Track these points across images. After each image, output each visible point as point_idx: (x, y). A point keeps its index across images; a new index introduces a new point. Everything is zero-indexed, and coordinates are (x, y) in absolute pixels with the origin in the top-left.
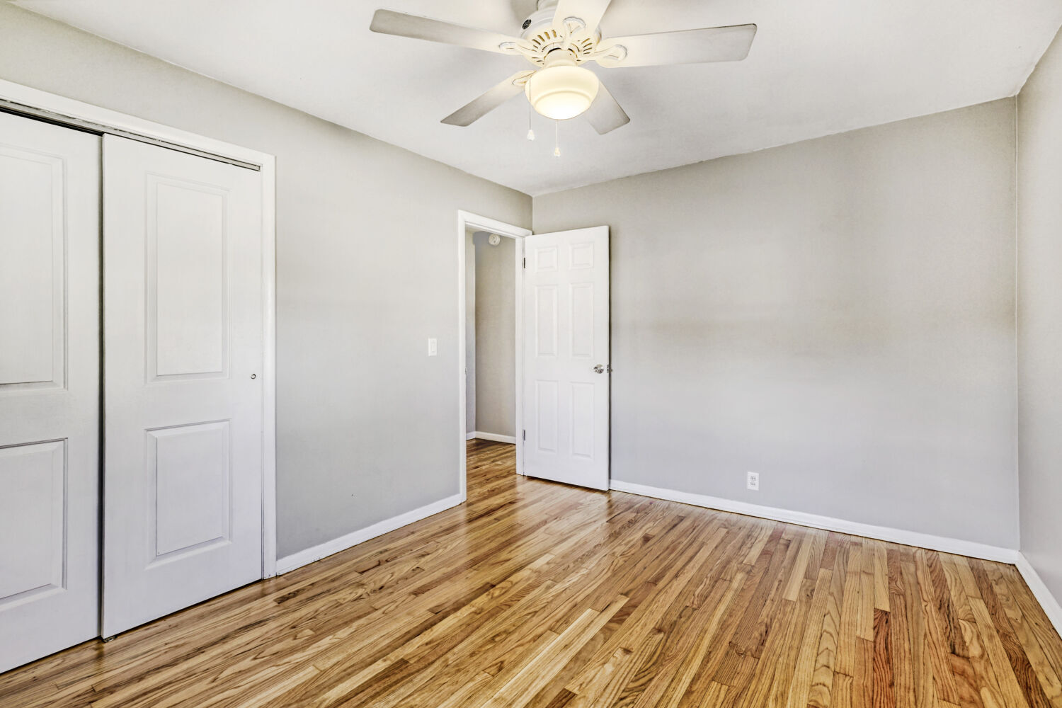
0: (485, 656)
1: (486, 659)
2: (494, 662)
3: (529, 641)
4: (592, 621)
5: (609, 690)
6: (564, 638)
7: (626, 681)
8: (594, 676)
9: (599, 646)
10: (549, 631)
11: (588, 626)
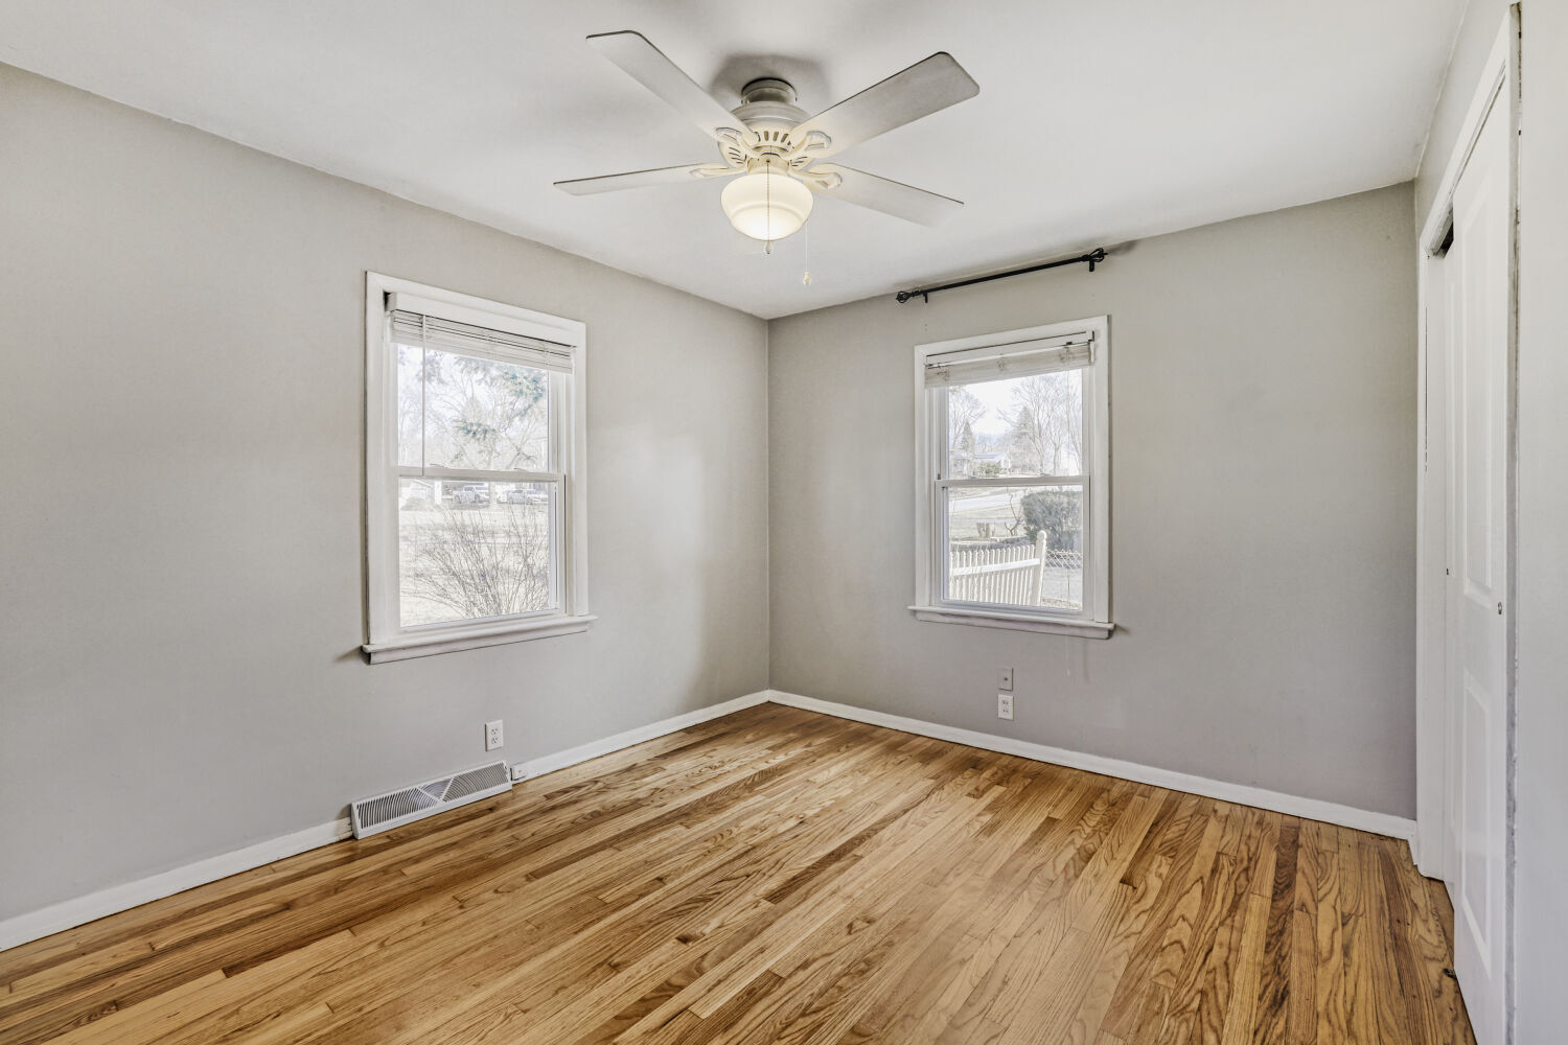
0: (874, 942)
1: (872, 938)
2: (858, 934)
3: (815, 960)
4: (709, 990)
5: (727, 901)
6: (763, 963)
7: (702, 909)
8: (739, 913)
9: (717, 949)
10: (784, 976)
11: (720, 982)
